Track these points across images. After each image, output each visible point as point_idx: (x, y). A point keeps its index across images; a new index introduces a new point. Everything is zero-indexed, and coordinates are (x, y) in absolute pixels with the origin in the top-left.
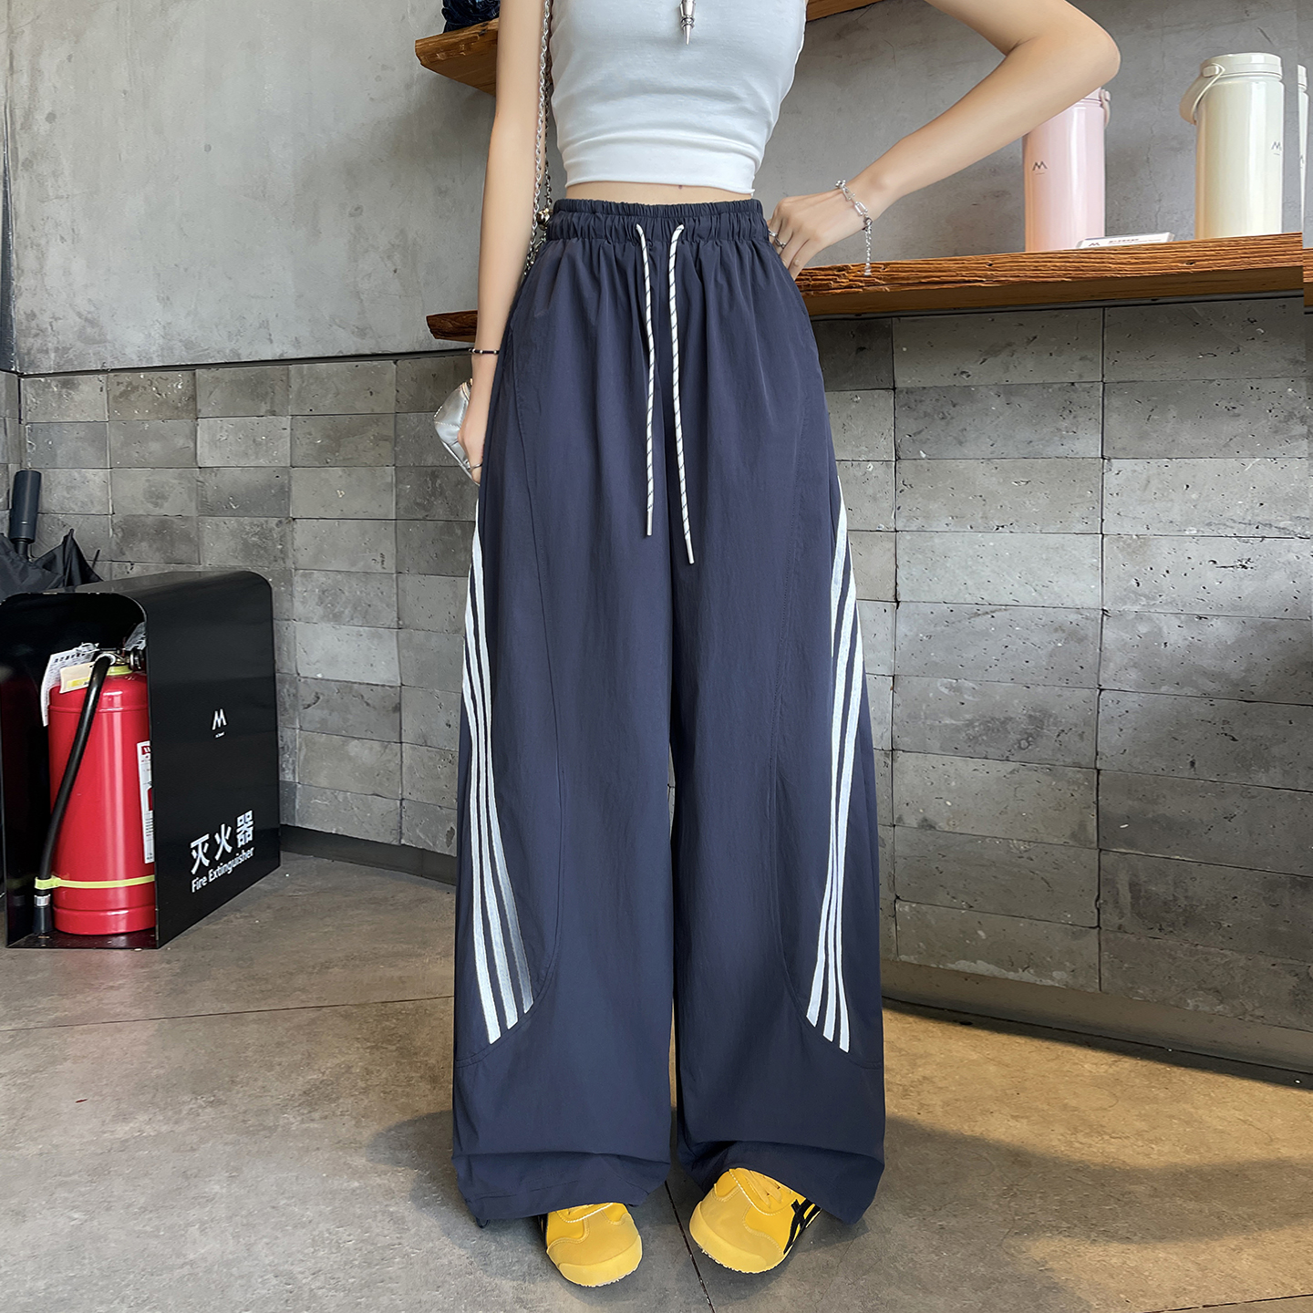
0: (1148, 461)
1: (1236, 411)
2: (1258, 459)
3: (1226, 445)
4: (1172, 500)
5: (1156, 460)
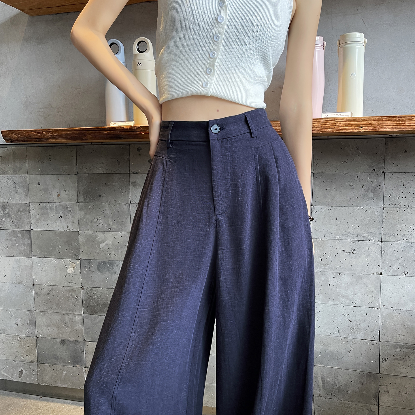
0: (326, 207)
1: (353, 186)
2: (359, 207)
3: (349, 201)
4: (332, 224)
5: (328, 207)
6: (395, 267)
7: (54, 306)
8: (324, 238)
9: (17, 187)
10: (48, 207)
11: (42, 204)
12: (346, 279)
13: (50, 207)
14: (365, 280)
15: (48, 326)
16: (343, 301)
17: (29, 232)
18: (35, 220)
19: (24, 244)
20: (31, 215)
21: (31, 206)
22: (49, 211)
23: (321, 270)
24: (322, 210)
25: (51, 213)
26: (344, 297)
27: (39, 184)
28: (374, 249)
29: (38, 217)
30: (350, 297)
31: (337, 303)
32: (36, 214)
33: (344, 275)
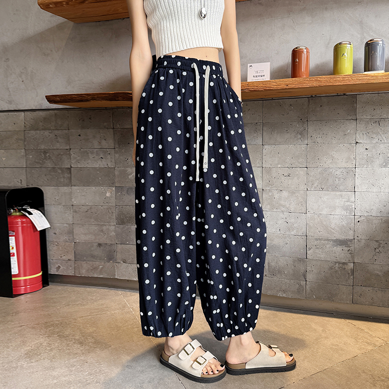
0: (271, 146)
4: (275, 157)
6: (315, 185)
7: (93, 220)
8: (271, 167)
9: (59, 138)
10: (89, 152)
11: (82, 150)
12: (285, 194)
13: (90, 151)
14: (296, 195)
15: (85, 234)
16: (283, 209)
17: (70, 169)
18: (75, 160)
19: (64, 177)
20: (72, 157)
21: (71, 151)
22: (90, 154)
23: (269, 188)
24: (269, 148)
25: (91, 156)
26: (284, 206)
27: (80, 135)
28: (302, 173)
29: (78, 158)
30: (287, 206)
31: (279, 210)
32: (76, 156)
33: (284, 192)
